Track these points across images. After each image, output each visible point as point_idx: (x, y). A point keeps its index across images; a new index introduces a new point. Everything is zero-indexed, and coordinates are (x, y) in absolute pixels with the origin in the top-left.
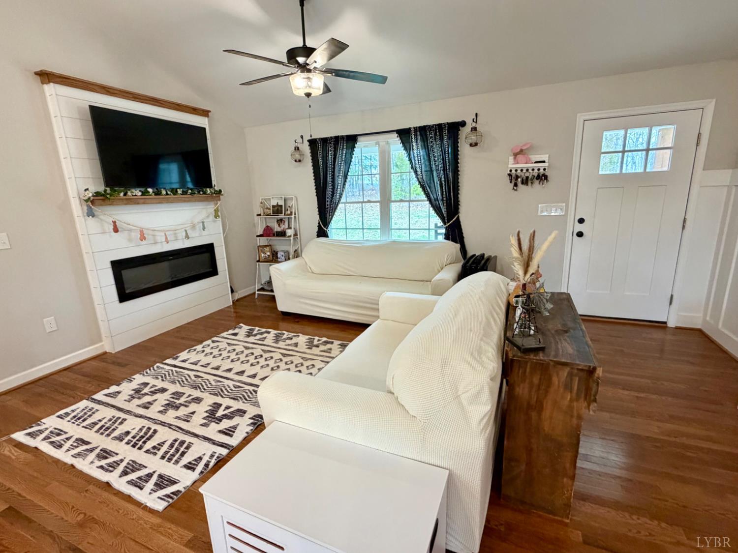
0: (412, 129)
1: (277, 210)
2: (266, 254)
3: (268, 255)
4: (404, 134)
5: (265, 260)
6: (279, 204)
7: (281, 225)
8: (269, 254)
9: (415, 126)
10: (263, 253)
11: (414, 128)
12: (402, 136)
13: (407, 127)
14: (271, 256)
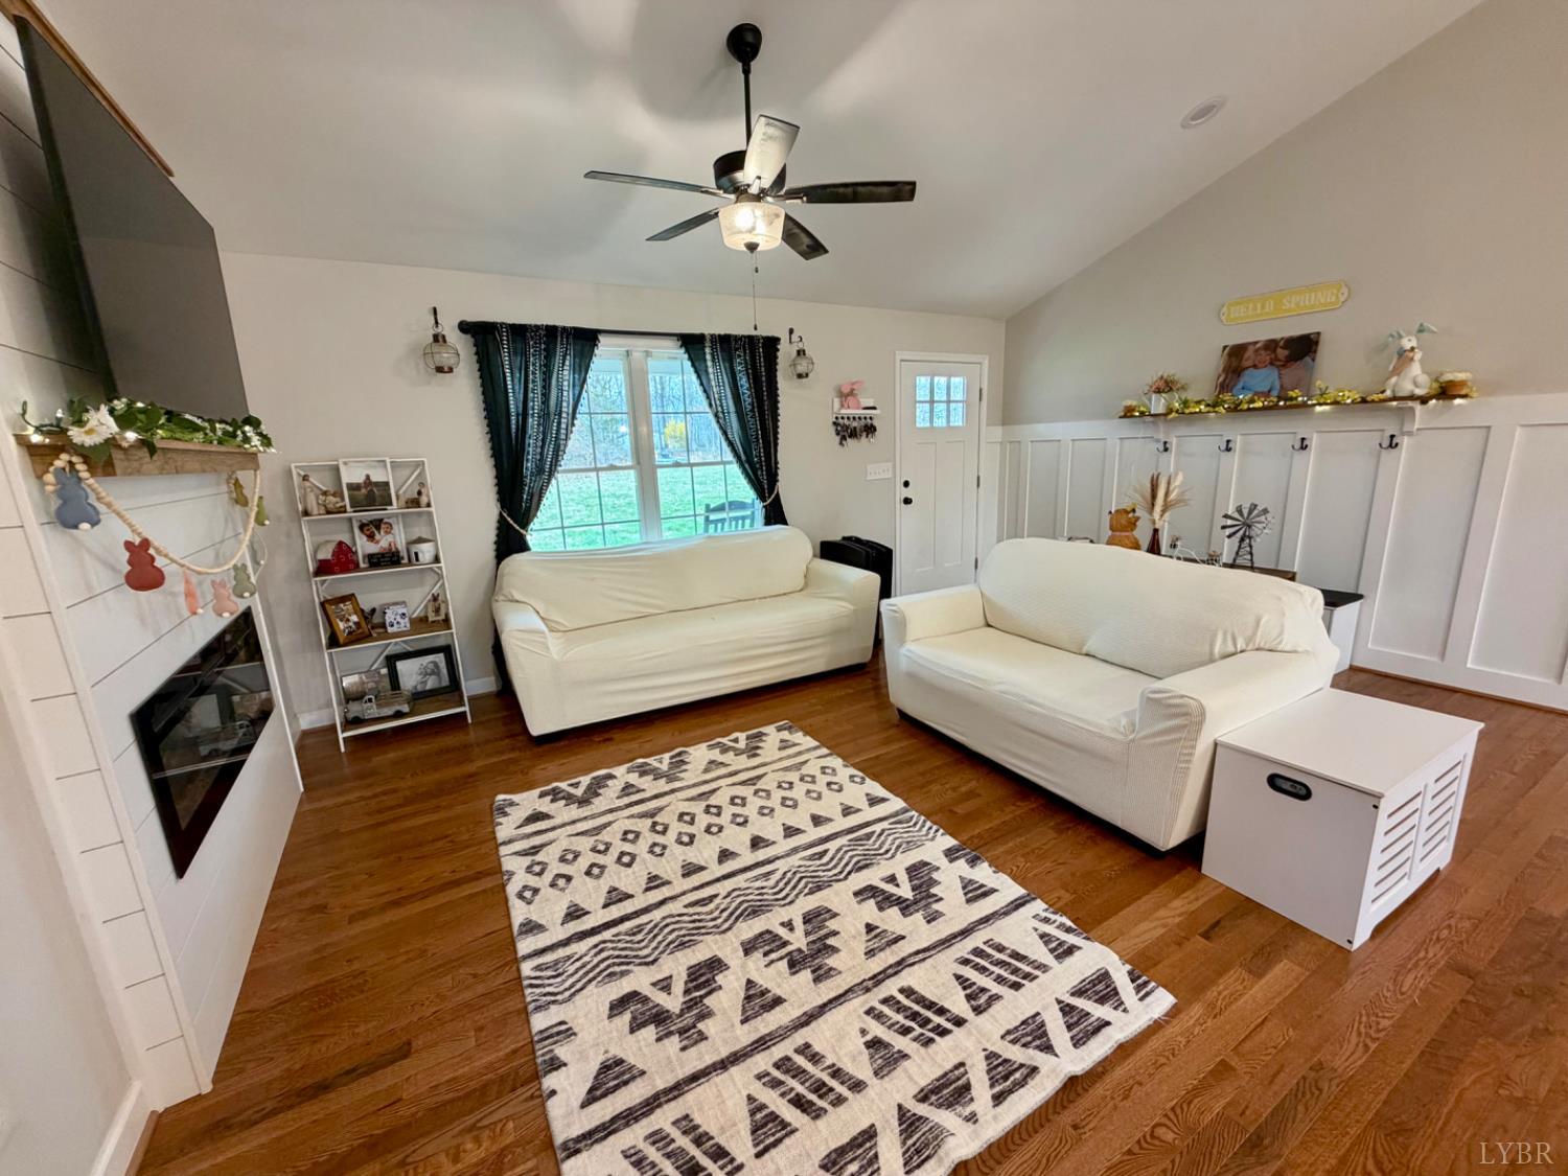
0: (708, 338)
1: (372, 495)
2: (348, 620)
3: (355, 623)
4: (692, 343)
5: (353, 637)
6: (375, 478)
7: (377, 537)
8: (354, 618)
9: (713, 332)
10: (341, 620)
11: (712, 336)
12: (689, 346)
13: (697, 331)
14: (363, 624)
